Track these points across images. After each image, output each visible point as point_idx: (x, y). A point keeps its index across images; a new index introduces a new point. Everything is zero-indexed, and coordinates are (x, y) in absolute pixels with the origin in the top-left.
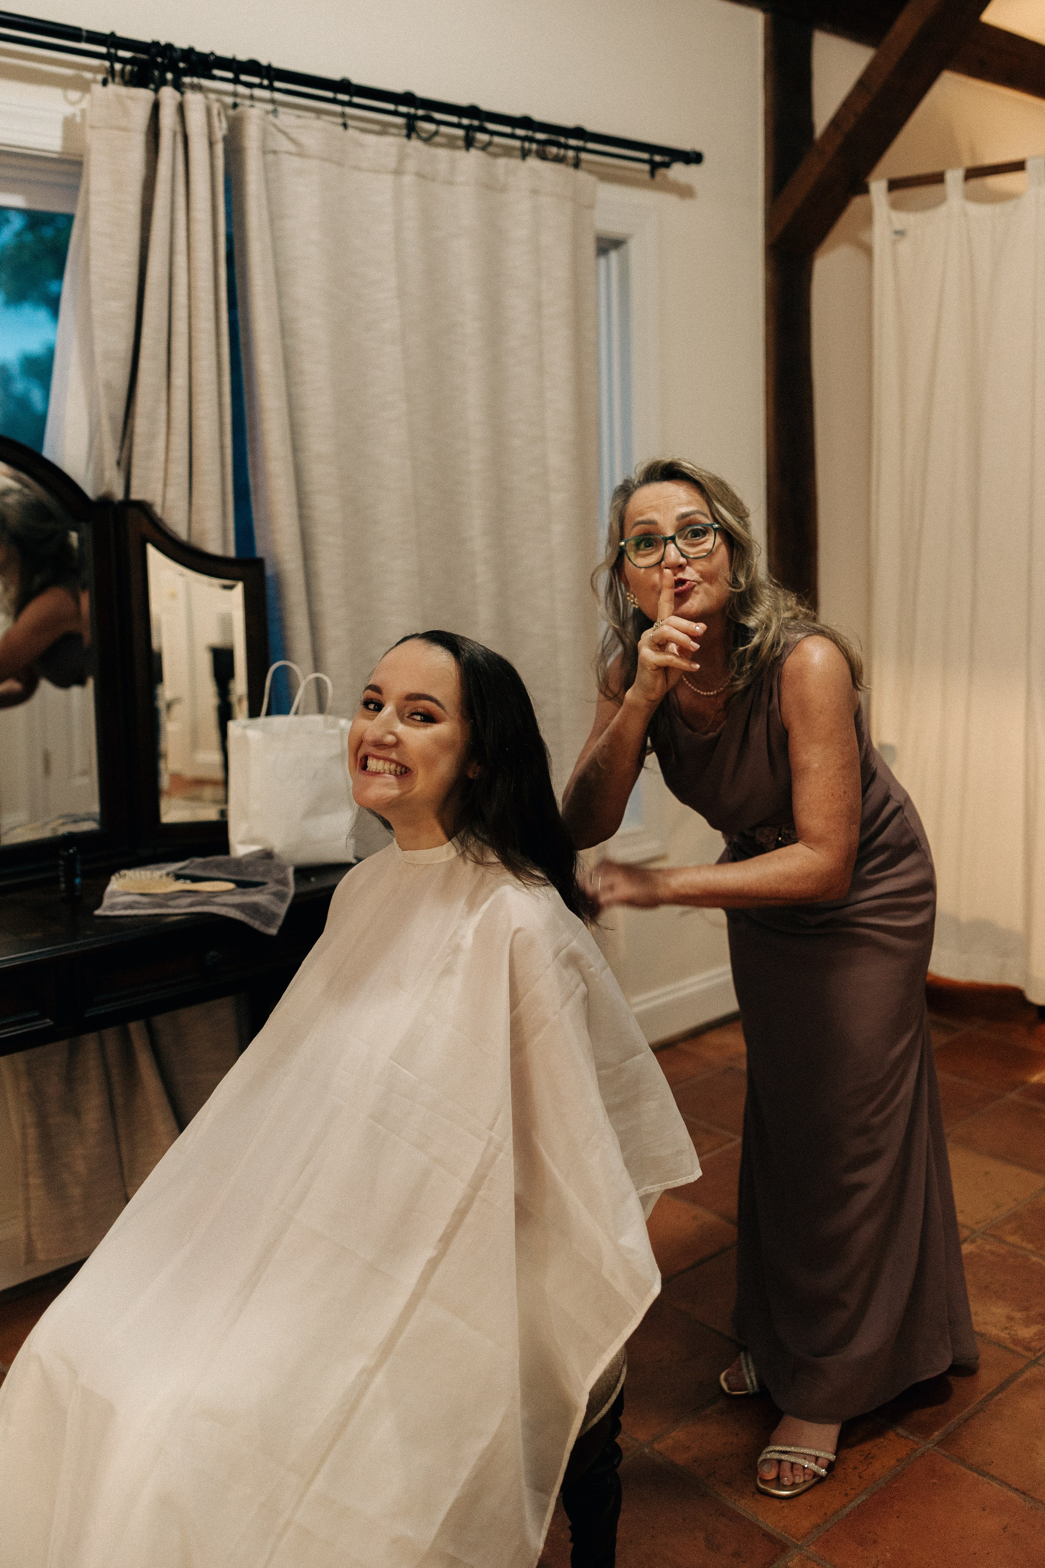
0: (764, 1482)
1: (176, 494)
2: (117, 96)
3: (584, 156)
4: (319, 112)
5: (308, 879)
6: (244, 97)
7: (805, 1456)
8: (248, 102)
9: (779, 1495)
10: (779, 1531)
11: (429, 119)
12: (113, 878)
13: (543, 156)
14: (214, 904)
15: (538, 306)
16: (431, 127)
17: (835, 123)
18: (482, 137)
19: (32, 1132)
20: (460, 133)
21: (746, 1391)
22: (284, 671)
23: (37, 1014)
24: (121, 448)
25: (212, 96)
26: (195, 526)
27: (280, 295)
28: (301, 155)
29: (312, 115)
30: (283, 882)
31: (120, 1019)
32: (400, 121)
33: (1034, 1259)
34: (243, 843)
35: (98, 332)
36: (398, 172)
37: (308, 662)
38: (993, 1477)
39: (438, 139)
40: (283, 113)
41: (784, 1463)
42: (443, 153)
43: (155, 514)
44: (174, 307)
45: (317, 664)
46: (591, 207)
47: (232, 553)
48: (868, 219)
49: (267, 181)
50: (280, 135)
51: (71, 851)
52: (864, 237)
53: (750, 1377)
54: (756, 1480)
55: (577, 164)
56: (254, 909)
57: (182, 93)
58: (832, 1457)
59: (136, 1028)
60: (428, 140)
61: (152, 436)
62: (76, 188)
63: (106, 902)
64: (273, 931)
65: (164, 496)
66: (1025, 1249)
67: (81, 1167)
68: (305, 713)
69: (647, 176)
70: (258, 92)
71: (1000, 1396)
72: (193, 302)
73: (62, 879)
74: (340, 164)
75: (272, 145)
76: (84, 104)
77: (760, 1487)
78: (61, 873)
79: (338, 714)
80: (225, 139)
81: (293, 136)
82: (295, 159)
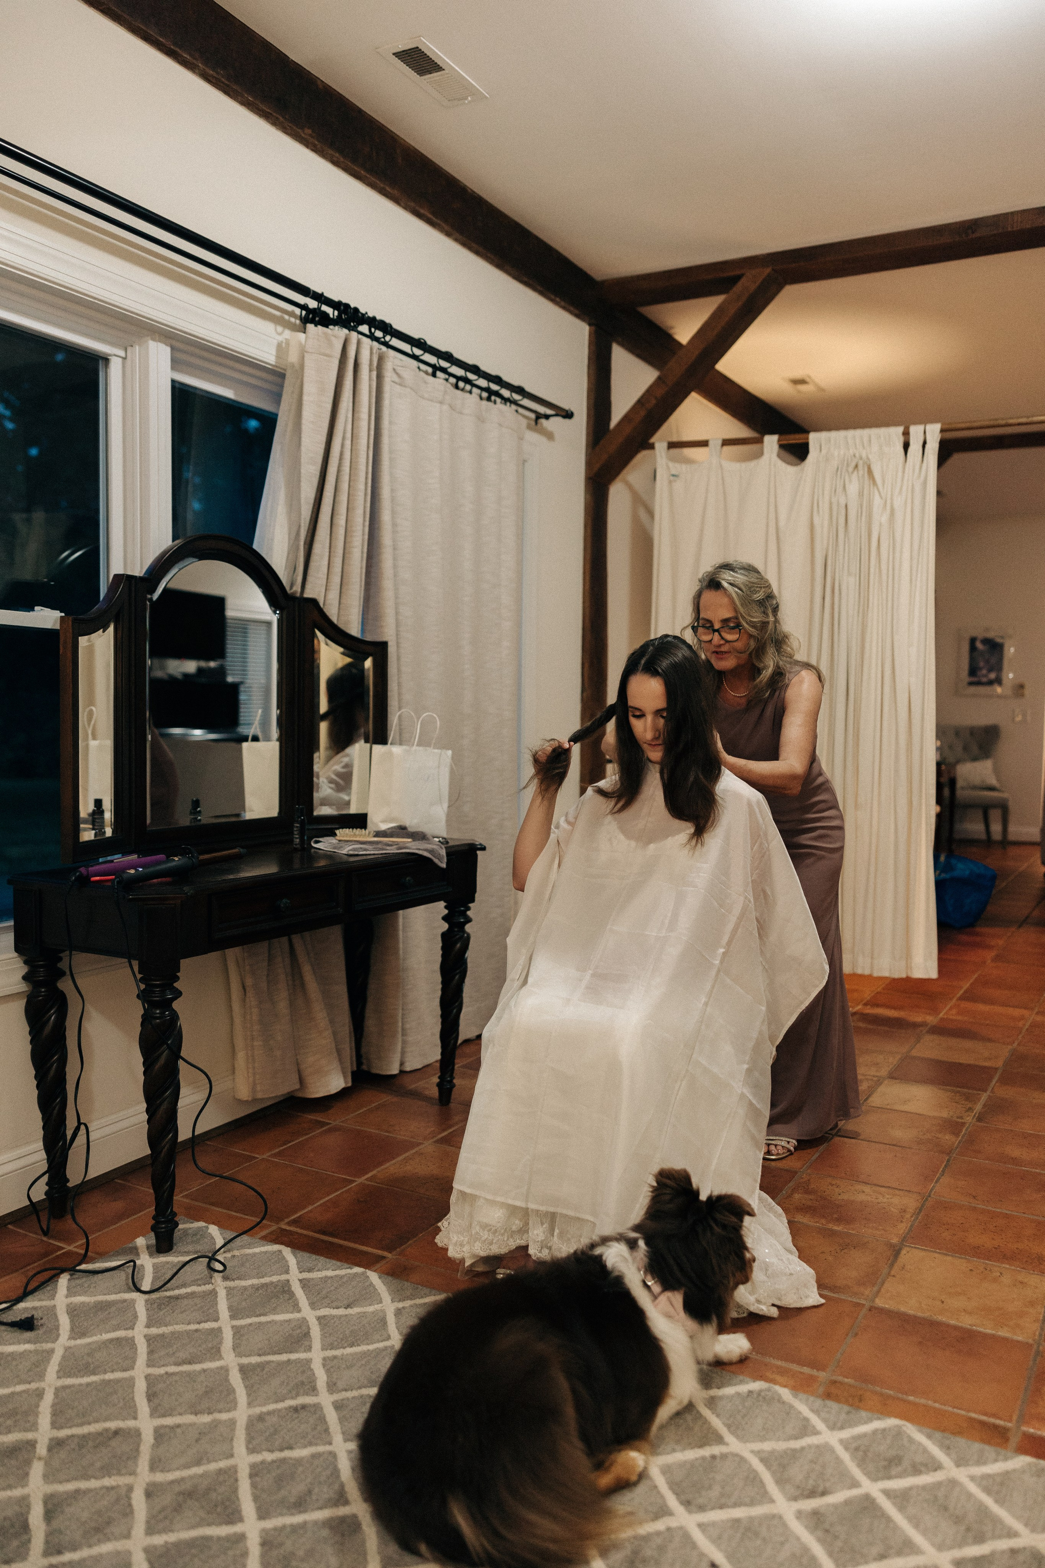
2: (325, 334)
28: (401, 384)
34: (383, 822)
41: (771, 1146)
43: (320, 608)
56: (432, 852)
64: (444, 865)
65: (326, 596)
69: (533, 423)
74: (417, 394)
80: (376, 368)
81: (398, 371)
82: (398, 387)
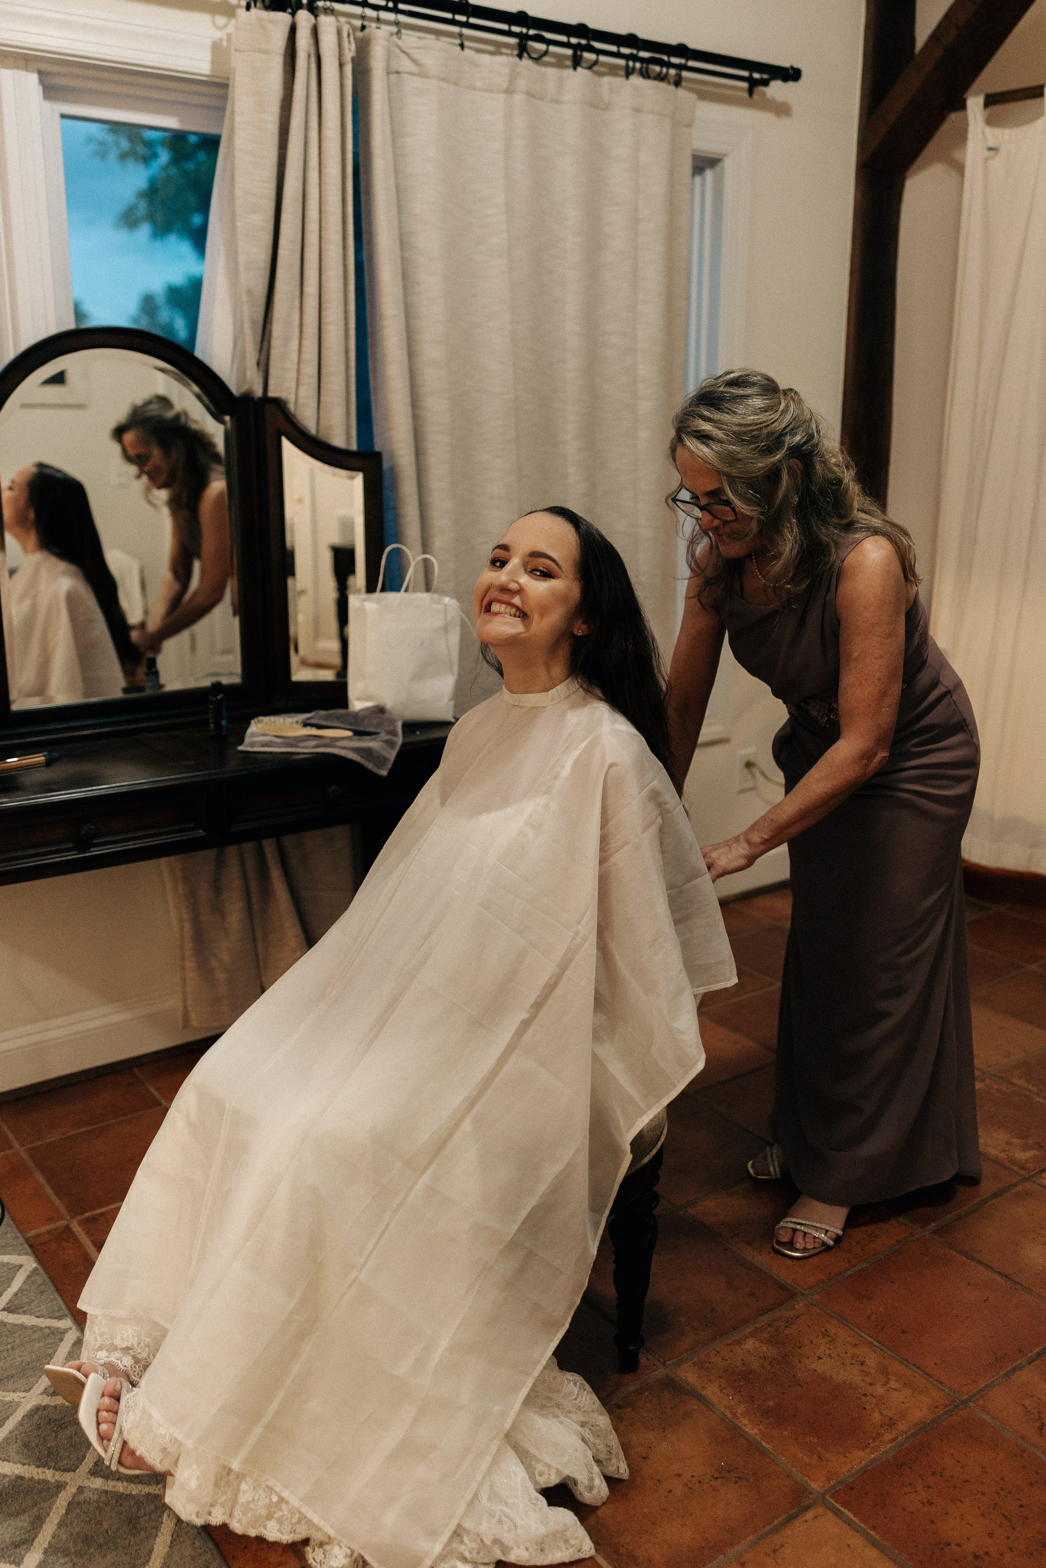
0: (779, 1243)
1: (307, 391)
2: (259, 20)
3: (685, 74)
4: (438, 33)
5: (414, 733)
6: (371, 19)
7: (816, 1229)
8: (374, 25)
9: (791, 1255)
10: (789, 1282)
11: (539, 39)
12: (253, 722)
13: (645, 74)
14: (336, 747)
15: (635, 221)
16: (542, 47)
17: (935, 37)
18: (589, 56)
19: (187, 926)
20: (569, 52)
21: (768, 1176)
22: (398, 552)
23: (192, 825)
24: (261, 351)
25: (343, 19)
26: (322, 422)
27: (400, 209)
28: (422, 75)
29: (432, 37)
30: (393, 733)
31: (256, 835)
32: (513, 41)
33: (1038, 1099)
34: (359, 699)
35: (242, 244)
36: (509, 92)
37: (418, 547)
38: (980, 1262)
39: (546, 59)
40: (407, 35)
41: (798, 1233)
42: (551, 72)
43: (288, 410)
44: (307, 220)
45: (426, 547)
46: (689, 126)
47: (354, 447)
48: (961, 136)
49: (390, 100)
50: (404, 56)
51: (219, 697)
52: (957, 155)
53: (774, 1166)
54: (773, 1243)
55: (678, 83)
56: (368, 753)
57: (316, 16)
58: (840, 1232)
59: (269, 846)
60: (538, 59)
61: (287, 340)
62: (224, 109)
63: (247, 740)
64: (384, 773)
65: (297, 394)
66: (1030, 1091)
67: (226, 957)
68: (414, 591)
69: (746, 95)
70: (384, 15)
71: (993, 1201)
72: (323, 216)
73: (211, 720)
74: (456, 84)
75: (395, 66)
76: (230, 29)
77: (775, 1248)
78: (211, 716)
79: (443, 593)
80: (353, 60)
81: (415, 56)
82: (416, 79)
